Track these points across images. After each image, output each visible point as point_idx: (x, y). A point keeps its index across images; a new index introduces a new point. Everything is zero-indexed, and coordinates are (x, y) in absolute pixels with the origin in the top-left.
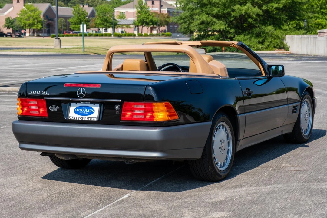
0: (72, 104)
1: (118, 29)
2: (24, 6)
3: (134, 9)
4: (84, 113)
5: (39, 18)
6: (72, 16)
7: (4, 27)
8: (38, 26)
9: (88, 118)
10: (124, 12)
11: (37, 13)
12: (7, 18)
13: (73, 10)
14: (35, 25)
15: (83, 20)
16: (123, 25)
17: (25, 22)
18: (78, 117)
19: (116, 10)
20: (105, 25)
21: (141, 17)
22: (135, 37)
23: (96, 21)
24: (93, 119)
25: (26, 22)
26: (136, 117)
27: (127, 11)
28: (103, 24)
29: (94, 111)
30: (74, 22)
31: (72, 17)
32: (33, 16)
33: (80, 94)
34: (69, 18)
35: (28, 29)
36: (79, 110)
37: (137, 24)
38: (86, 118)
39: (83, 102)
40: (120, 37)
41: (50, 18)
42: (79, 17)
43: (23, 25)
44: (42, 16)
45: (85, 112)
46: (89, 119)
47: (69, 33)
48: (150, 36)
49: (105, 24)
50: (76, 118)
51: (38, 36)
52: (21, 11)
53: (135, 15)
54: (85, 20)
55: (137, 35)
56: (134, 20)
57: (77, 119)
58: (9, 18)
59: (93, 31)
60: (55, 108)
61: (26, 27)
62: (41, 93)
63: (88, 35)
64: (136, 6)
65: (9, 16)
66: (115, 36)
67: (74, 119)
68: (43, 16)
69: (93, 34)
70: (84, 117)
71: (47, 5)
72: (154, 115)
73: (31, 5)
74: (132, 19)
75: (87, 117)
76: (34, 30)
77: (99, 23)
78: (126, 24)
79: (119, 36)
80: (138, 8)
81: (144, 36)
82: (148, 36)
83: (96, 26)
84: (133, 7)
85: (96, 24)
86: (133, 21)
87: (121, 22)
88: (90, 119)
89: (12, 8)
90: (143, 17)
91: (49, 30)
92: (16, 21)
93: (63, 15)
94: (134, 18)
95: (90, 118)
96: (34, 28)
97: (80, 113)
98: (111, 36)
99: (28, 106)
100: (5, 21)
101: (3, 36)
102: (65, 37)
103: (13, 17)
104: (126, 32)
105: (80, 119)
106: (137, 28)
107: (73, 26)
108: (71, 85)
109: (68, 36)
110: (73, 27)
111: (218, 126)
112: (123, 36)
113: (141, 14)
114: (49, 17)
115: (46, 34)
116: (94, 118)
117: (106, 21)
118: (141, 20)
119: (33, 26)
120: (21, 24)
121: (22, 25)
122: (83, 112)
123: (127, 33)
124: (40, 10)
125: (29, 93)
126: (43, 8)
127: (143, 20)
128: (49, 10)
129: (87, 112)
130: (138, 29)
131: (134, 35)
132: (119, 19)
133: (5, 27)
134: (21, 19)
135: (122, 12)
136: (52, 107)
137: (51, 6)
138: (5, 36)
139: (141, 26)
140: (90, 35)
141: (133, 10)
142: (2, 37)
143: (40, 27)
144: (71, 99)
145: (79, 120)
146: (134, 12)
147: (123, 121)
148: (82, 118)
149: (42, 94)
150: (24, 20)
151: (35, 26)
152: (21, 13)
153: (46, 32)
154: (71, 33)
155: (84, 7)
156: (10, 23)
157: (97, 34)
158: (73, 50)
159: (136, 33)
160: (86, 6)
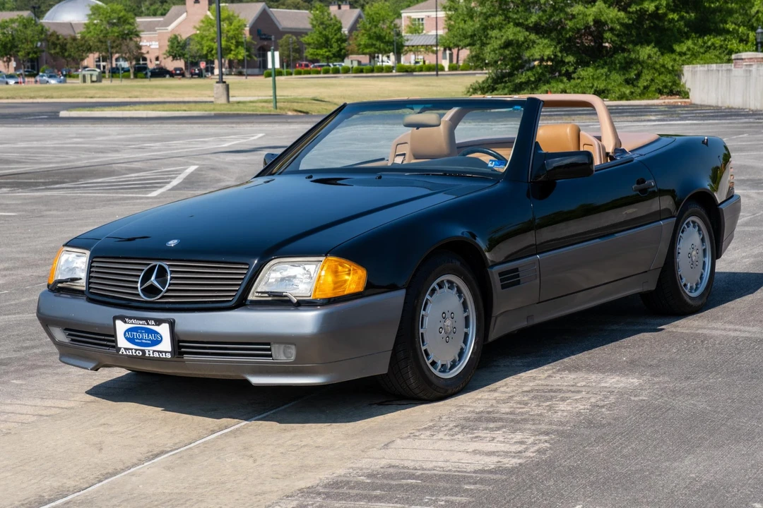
1: (408, 55)
2: (209, 10)
3: (436, 11)
5: (240, 36)
6: (308, 30)
7: (165, 56)
8: (238, 54)
10: (422, 19)
11: (235, 23)
12: (173, 36)
13: (312, 17)
14: (231, 50)
15: (333, 38)
16: (417, 46)
17: (209, 45)
19: (405, 14)
20: (377, 48)
21: (454, 28)
22: (442, 73)
23: (359, 39)
25: (212, 44)
27: (428, 16)
28: (374, 46)
30: (314, 43)
31: (309, 33)
32: (228, 31)
34: (304, 35)
37: (447, 44)
40: (410, 73)
41: (265, 35)
42: (324, 33)
43: (207, 50)
44: (247, 30)
47: (307, 66)
48: (475, 70)
49: (377, 44)
51: (240, 74)
52: (203, 22)
53: (440, 25)
54: (336, 37)
55: (446, 69)
58: (176, 37)
59: (352, 61)
61: (213, 55)
63: (341, 71)
64: (441, 6)
65: (177, 34)
66: (399, 72)
68: (251, 32)
69: (352, 67)
71: (260, 6)
76: (231, 62)
77: (365, 44)
78: (425, 44)
79: (408, 71)
80: (447, 9)
81: (463, 70)
82: (471, 69)
83: (359, 50)
84: (434, 7)
85: (360, 45)
87: (413, 40)
89: (185, 15)
91: (264, 62)
92: (192, 43)
93: (291, 29)
94: (437, 30)
96: (231, 56)
98: (391, 72)
100: (169, 43)
101: (165, 77)
102: (294, 76)
103: (185, 34)
104: (424, 62)
106: (448, 52)
107: (312, 51)
109: (299, 73)
110: (311, 54)
112: (416, 71)
113: (454, 22)
114: (262, 33)
115: (256, 71)
117: (379, 38)
118: (453, 34)
119: (228, 54)
120: (202, 49)
121: (205, 52)
123: (427, 63)
124: (241, 17)
126: (248, 14)
128: (264, 17)
130: (451, 55)
131: (441, 69)
132: (410, 35)
133: (168, 57)
134: (202, 38)
135: (419, 19)
137: (267, 8)
138: (168, 76)
139: (456, 49)
140: (347, 71)
141: (435, 13)
142: (163, 79)
143: (242, 54)
146: (437, 18)
150: (207, 40)
151: (233, 53)
152: (201, 24)
153: (258, 65)
154: (312, 66)
155: (340, 8)
156: (177, 48)
157: (362, 67)
158: (254, 104)
159: (445, 63)
160: (345, 7)
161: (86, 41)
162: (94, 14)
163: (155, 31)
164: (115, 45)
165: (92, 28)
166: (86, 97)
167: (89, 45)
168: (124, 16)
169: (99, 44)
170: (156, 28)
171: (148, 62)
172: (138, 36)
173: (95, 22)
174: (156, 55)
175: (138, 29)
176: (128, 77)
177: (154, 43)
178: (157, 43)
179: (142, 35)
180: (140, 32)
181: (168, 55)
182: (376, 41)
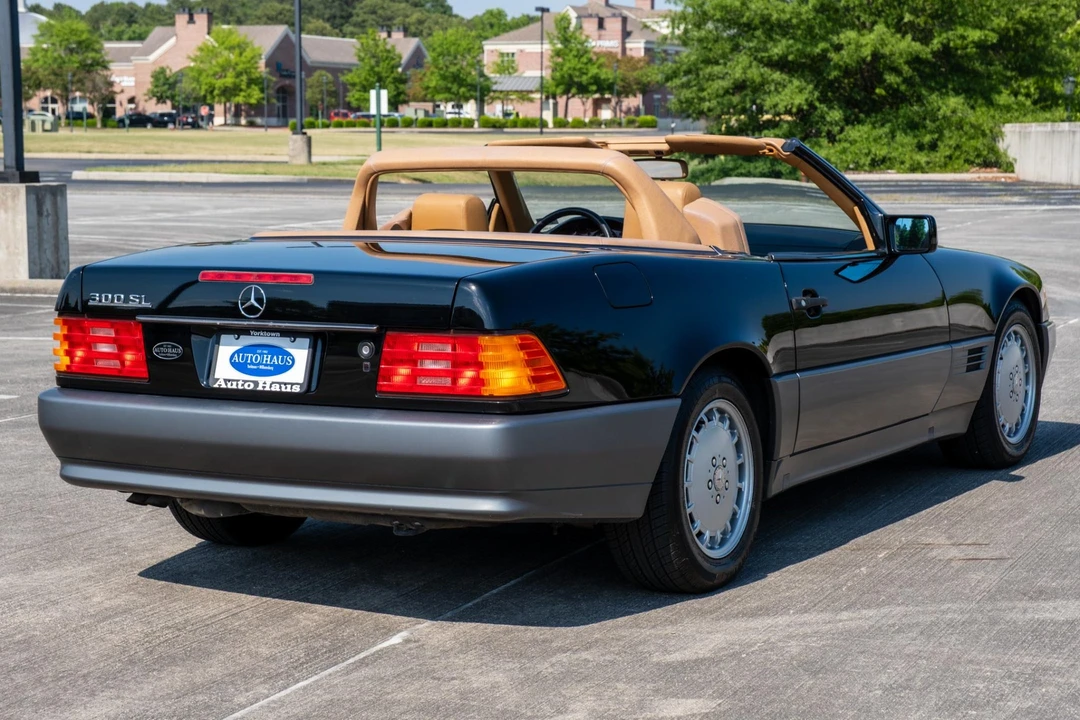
0: (224, 338)
1: (494, 103)
2: (209, 33)
3: (542, 44)
4: (262, 367)
5: (253, 70)
6: (354, 65)
7: (147, 97)
8: (249, 96)
9: (273, 383)
10: (513, 54)
11: (248, 54)
12: (158, 69)
13: (358, 46)
14: (241, 90)
15: (388, 77)
16: (508, 92)
17: (210, 83)
18: (241, 380)
19: (488, 46)
20: (453, 93)
21: (565, 69)
22: (545, 130)
23: (426, 79)
24: (289, 386)
25: (214, 81)
26: (425, 381)
27: (521, 51)
28: (448, 90)
29: (293, 360)
30: (360, 83)
31: (354, 69)
32: (237, 64)
33: (248, 304)
34: (346, 72)
35: (219, 102)
36: (247, 357)
37: (552, 89)
38: (266, 383)
39: (258, 331)
40: (499, 130)
41: (287, 71)
42: (376, 69)
43: (206, 91)
44: (262, 63)
45: (266, 365)
46: (276, 388)
47: (346, 115)
48: (591, 127)
49: (455, 88)
50: (235, 383)
51: (251, 124)
52: (201, 49)
53: (546, 63)
54: (393, 75)
55: (551, 125)
56: (542, 77)
57: (240, 387)
58: (163, 71)
59: (416, 111)
60: (170, 350)
61: (213, 97)
62: (127, 300)
63: (400, 124)
64: (548, 34)
65: (164, 65)
66: (484, 127)
67: (229, 386)
68: (267, 65)
69: (417, 119)
70: (261, 380)
71: (278, 31)
72: (482, 376)
73: (230, 30)
74: (537, 73)
75: (269, 380)
76: (238, 106)
77: (435, 88)
78: (519, 89)
79: (496, 126)
80: (555, 41)
81: (573, 127)
82: (585, 125)
83: (426, 95)
84: (540, 37)
85: (428, 88)
86: (539, 80)
87: (503, 83)
88: (280, 388)
89: (173, 41)
90: (570, 68)
91: (284, 107)
92: (184, 79)
93: (323, 63)
94: (542, 70)
95: (280, 383)
96: (240, 99)
97: (249, 367)
98: (472, 126)
99: (88, 344)
100: (152, 80)
101: (145, 126)
102: (332, 130)
103: (176, 65)
104: (517, 115)
105: (249, 386)
106: (551, 101)
107: (357, 95)
108: (222, 276)
109: (340, 125)
110: (357, 100)
111: (706, 414)
112: (507, 127)
113: (564, 59)
114: (283, 67)
115: (274, 121)
116: (292, 384)
117: (457, 79)
118: (563, 77)
119: (237, 95)
120: (200, 88)
121: (202, 93)
122: (259, 364)
124: (256, 46)
125: (91, 303)
126: (265, 38)
127: (570, 76)
128: (285, 46)
129: (271, 365)
130: (556, 105)
131: (543, 124)
132: (498, 75)
133: (150, 98)
134: (200, 72)
135: (508, 54)
136: (162, 346)
137: (291, 33)
138: (149, 126)
139: (565, 97)
140: (409, 123)
141: (539, 46)
142: (143, 129)
143: (256, 97)
144: (218, 323)
145: (244, 391)
146: (542, 53)
147: (384, 396)
148: (256, 383)
149: (131, 304)
150: (207, 76)
151: (242, 94)
152: (198, 53)
153: (276, 112)
154: (352, 116)
155: (389, 36)
156: (165, 85)
157: (430, 119)
158: (347, 167)
159: (548, 116)
160: (397, 35)
161: (34, 73)
162: (42, 35)
163: (131, 61)
164: (76, 79)
165: (39, 56)
166: (80, 152)
167: (38, 78)
168: (87, 39)
169: (52, 77)
170: (132, 58)
171: (117, 105)
172: (106, 68)
173: (45, 46)
174: (133, 94)
175: (107, 58)
176: (93, 126)
177: (125, 78)
178: (133, 79)
179: (113, 66)
180: (109, 62)
181: (151, 95)
182: (453, 83)
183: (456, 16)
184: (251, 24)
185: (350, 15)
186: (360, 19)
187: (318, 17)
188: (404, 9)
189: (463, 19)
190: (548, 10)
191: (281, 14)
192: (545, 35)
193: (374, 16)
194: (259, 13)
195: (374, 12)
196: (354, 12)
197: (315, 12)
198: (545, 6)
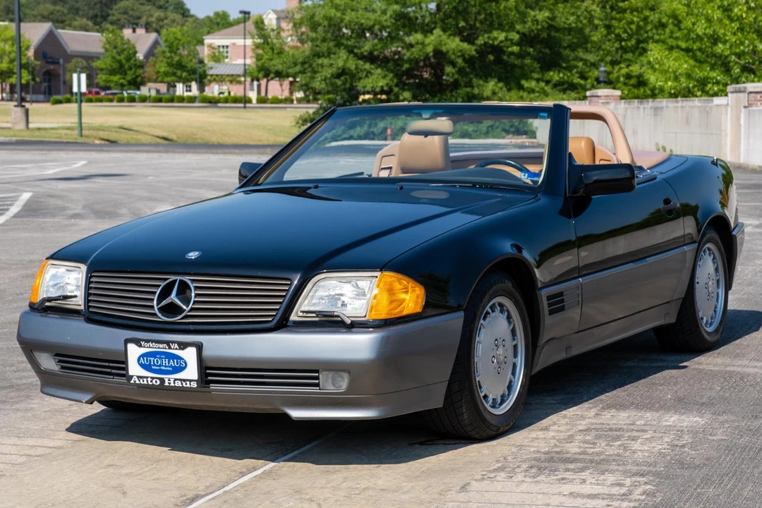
1: (212, 85)
3: (245, 39)
5: (23, 57)
6: (101, 54)
8: (21, 77)
10: (227, 47)
13: (104, 40)
14: (14, 73)
16: (222, 75)
19: (208, 40)
20: (178, 77)
21: (264, 59)
22: (248, 105)
23: (157, 66)
27: (234, 44)
28: (174, 74)
30: (107, 68)
31: (101, 57)
32: (10, 53)
34: (95, 59)
37: (255, 74)
40: (215, 105)
41: (51, 58)
42: (118, 58)
44: (31, 52)
48: (285, 103)
49: (179, 73)
51: (22, 100)
53: (249, 53)
54: (130, 62)
55: (254, 101)
56: (245, 65)
59: (149, 90)
63: (137, 100)
64: (249, 32)
66: (204, 102)
68: (35, 53)
69: (150, 96)
71: (45, 27)
73: (5, 26)
74: (241, 61)
76: (12, 87)
77: (164, 72)
78: (230, 73)
79: (213, 102)
80: (256, 37)
81: (272, 103)
82: (280, 101)
83: (158, 78)
84: (243, 34)
85: (158, 72)
86: (243, 67)
87: (215, 69)
91: (50, 87)
93: (81, 52)
94: (245, 58)
96: (13, 80)
98: (194, 102)
104: (229, 93)
106: (255, 83)
107: (104, 77)
110: (104, 81)
112: (221, 103)
113: (263, 50)
114: (49, 56)
115: (41, 97)
117: (180, 66)
118: (263, 65)
119: (9, 77)
123: (232, 94)
126: (35, 32)
127: (269, 66)
128: (51, 38)
130: (259, 86)
131: (245, 101)
132: (212, 63)
135: (223, 47)
137: (54, 29)
139: (265, 80)
140: (144, 99)
141: (243, 41)
143: (26, 78)
146: (245, 46)
151: (15, 76)
153: (43, 90)
154: (103, 94)
155: (134, 31)
157: (160, 96)
158: (56, 131)
159: (253, 95)
160: (141, 31)
182: (177, 69)
183: (192, 16)
184: (30, 22)
185: (108, 15)
186: (115, 18)
187: (83, 16)
188: (149, 10)
189: (197, 19)
190: (249, 13)
191: (52, 14)
192: (247, 33)
193: (126, 16)
194: (35, 13)
195: (126, 13)
196: (110, 12)
197: (81, 13)
198: (247, 10)
